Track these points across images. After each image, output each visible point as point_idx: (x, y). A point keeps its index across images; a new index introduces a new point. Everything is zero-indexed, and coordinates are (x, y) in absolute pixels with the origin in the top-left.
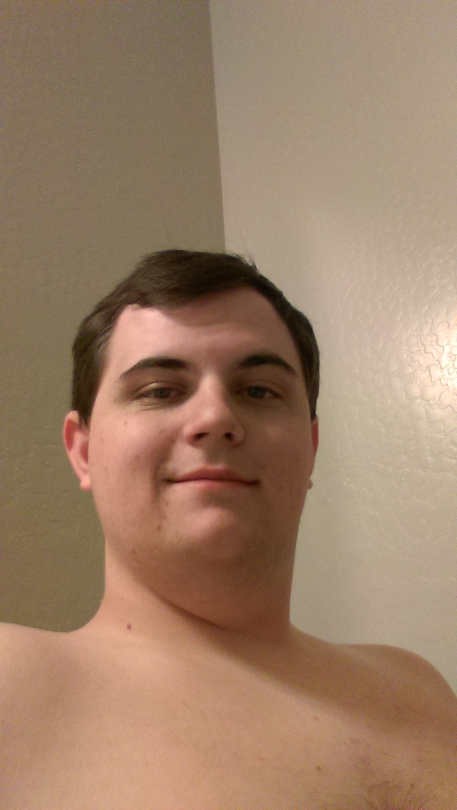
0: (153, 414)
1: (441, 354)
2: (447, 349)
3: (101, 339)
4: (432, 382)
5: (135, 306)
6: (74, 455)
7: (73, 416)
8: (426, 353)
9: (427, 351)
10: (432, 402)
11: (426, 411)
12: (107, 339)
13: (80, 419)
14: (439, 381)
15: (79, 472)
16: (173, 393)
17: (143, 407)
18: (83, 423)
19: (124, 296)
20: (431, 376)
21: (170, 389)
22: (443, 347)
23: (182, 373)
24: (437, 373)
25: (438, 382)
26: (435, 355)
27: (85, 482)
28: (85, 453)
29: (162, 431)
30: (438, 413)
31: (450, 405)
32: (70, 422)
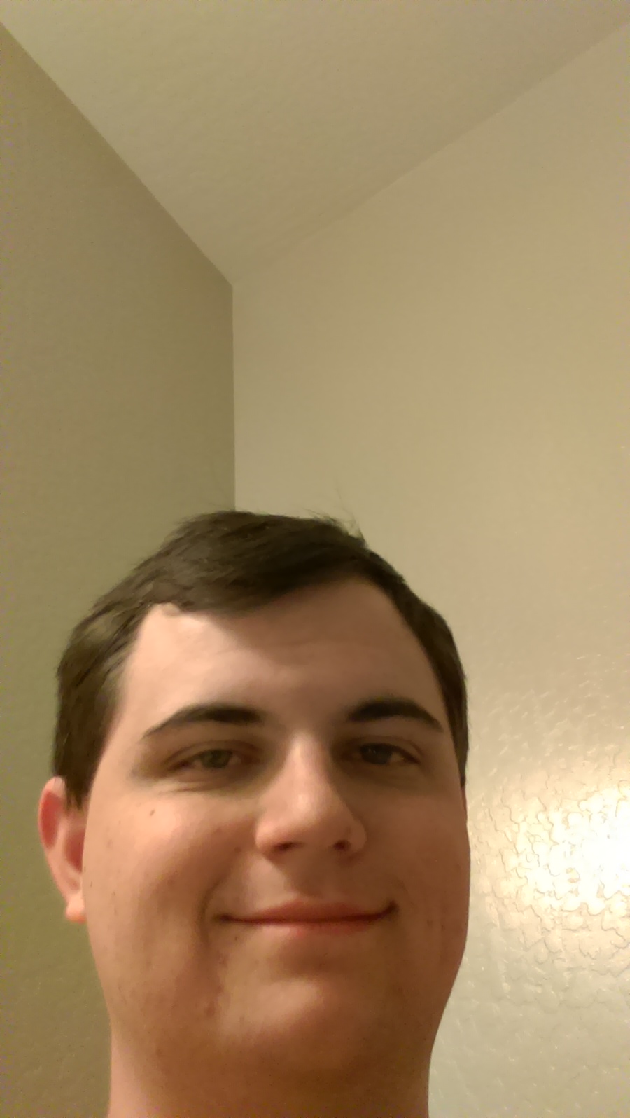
0: (198, 798)
1: (517, 833)
2: (524, 827)
3: (111, 661)
4: (505, 871)
5: (169, 607)
6: (55, 857)
7: (56, 785)
8: (496, 830)
9: (498, 829)
10: (506, 901)
11: (500, 915)
12: (120, 662)
13: (68, 796)
14: (515, 871)
15: (62, 885)
16: (234, 760)
17: (184, 785)
18: (73, 802)
19: (149, 587)
20: (504, 864)
21: (230, 753)
22: (519, 824)
23: (252, 730)
24: (512, 861)
25: (514, 873)
26: (509, 835)
27: (75, 904)
28: (75, 855)
29: (218, 832)
30: (515, 918)
31: (531, 906)
32: (50, 798)
